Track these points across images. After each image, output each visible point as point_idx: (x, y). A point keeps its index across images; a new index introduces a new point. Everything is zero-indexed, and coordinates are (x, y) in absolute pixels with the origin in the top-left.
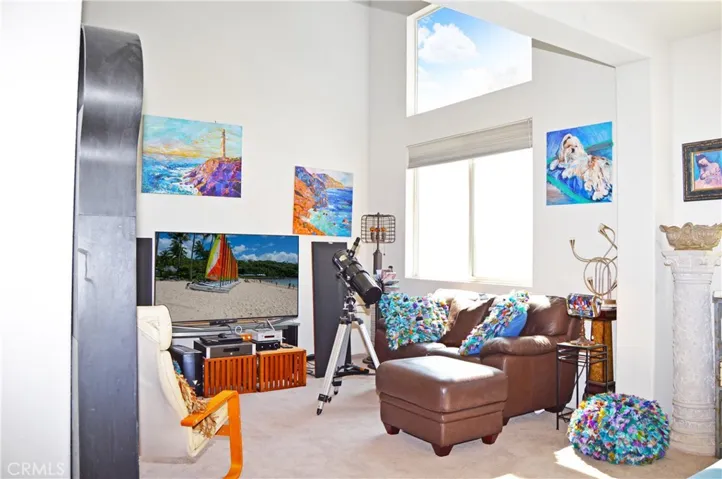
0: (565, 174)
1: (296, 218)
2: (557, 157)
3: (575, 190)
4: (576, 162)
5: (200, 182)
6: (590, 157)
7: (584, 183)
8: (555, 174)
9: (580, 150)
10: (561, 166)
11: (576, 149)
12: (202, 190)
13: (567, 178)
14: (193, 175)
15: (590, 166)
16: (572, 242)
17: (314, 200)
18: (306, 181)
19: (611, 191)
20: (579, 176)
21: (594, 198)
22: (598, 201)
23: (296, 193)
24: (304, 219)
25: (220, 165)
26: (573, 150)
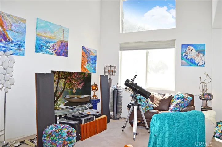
0: (188, 57)
1: (82, 66)
2: (185, 52)
3: (192, 62)
4: (192, 54)
5: (55, 50)
6: (197, 53)
7: (195, 60)
8: (184, 57)
9: (194, 51)
10: (186, 55)
11: (192, 50)
12: (56, 53)
13: (189, 59)
14: (53, 46)
15: (198, 56)
16: (200, 78)
17: (87, 59)
18: (85, 52)
19: (204, 63)
20: (193, 58)
21: (199, 65)
22: (200, 66)
23: (82, 56)
24: (84, 66)
25: (62, 43)
26: (191, 51)
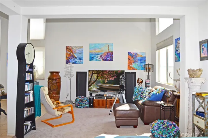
0: (178, 52)
1: (128, 66)
2: (177, 47)
5: (103, 58)
10: (177, 50)
12: (103, 60)
14: (101, 56)
18: (131, 56)
23: (128, 59)
24: (131, 66)
25: (108, 53)
26: (179, 45)
